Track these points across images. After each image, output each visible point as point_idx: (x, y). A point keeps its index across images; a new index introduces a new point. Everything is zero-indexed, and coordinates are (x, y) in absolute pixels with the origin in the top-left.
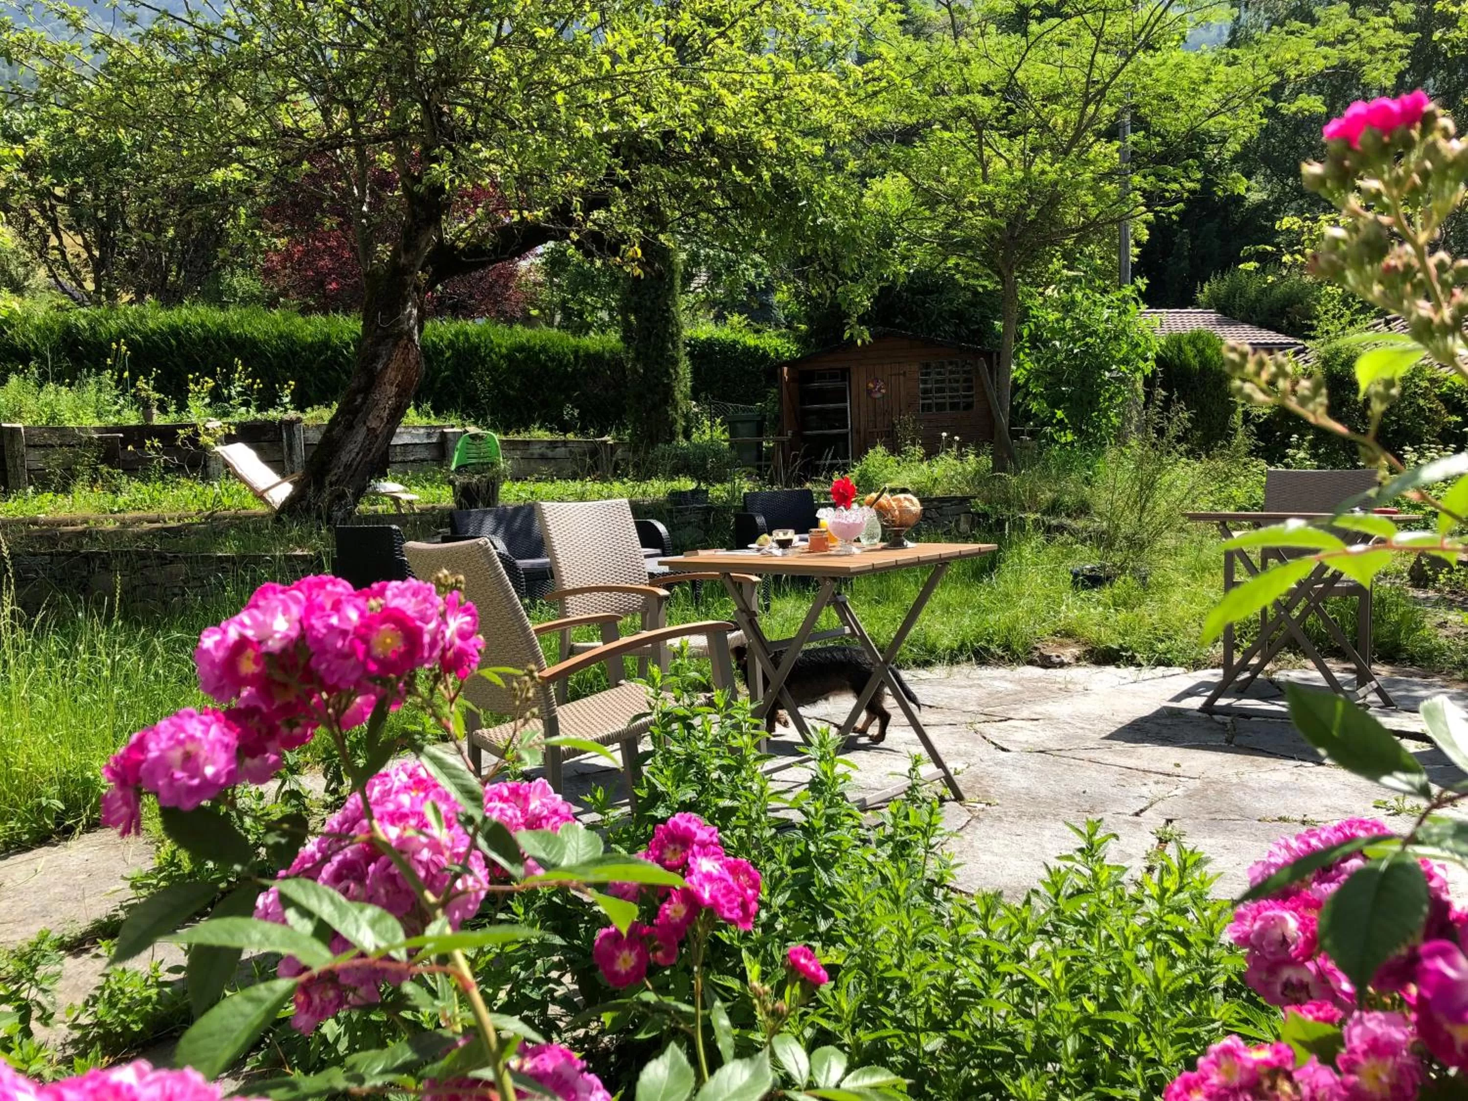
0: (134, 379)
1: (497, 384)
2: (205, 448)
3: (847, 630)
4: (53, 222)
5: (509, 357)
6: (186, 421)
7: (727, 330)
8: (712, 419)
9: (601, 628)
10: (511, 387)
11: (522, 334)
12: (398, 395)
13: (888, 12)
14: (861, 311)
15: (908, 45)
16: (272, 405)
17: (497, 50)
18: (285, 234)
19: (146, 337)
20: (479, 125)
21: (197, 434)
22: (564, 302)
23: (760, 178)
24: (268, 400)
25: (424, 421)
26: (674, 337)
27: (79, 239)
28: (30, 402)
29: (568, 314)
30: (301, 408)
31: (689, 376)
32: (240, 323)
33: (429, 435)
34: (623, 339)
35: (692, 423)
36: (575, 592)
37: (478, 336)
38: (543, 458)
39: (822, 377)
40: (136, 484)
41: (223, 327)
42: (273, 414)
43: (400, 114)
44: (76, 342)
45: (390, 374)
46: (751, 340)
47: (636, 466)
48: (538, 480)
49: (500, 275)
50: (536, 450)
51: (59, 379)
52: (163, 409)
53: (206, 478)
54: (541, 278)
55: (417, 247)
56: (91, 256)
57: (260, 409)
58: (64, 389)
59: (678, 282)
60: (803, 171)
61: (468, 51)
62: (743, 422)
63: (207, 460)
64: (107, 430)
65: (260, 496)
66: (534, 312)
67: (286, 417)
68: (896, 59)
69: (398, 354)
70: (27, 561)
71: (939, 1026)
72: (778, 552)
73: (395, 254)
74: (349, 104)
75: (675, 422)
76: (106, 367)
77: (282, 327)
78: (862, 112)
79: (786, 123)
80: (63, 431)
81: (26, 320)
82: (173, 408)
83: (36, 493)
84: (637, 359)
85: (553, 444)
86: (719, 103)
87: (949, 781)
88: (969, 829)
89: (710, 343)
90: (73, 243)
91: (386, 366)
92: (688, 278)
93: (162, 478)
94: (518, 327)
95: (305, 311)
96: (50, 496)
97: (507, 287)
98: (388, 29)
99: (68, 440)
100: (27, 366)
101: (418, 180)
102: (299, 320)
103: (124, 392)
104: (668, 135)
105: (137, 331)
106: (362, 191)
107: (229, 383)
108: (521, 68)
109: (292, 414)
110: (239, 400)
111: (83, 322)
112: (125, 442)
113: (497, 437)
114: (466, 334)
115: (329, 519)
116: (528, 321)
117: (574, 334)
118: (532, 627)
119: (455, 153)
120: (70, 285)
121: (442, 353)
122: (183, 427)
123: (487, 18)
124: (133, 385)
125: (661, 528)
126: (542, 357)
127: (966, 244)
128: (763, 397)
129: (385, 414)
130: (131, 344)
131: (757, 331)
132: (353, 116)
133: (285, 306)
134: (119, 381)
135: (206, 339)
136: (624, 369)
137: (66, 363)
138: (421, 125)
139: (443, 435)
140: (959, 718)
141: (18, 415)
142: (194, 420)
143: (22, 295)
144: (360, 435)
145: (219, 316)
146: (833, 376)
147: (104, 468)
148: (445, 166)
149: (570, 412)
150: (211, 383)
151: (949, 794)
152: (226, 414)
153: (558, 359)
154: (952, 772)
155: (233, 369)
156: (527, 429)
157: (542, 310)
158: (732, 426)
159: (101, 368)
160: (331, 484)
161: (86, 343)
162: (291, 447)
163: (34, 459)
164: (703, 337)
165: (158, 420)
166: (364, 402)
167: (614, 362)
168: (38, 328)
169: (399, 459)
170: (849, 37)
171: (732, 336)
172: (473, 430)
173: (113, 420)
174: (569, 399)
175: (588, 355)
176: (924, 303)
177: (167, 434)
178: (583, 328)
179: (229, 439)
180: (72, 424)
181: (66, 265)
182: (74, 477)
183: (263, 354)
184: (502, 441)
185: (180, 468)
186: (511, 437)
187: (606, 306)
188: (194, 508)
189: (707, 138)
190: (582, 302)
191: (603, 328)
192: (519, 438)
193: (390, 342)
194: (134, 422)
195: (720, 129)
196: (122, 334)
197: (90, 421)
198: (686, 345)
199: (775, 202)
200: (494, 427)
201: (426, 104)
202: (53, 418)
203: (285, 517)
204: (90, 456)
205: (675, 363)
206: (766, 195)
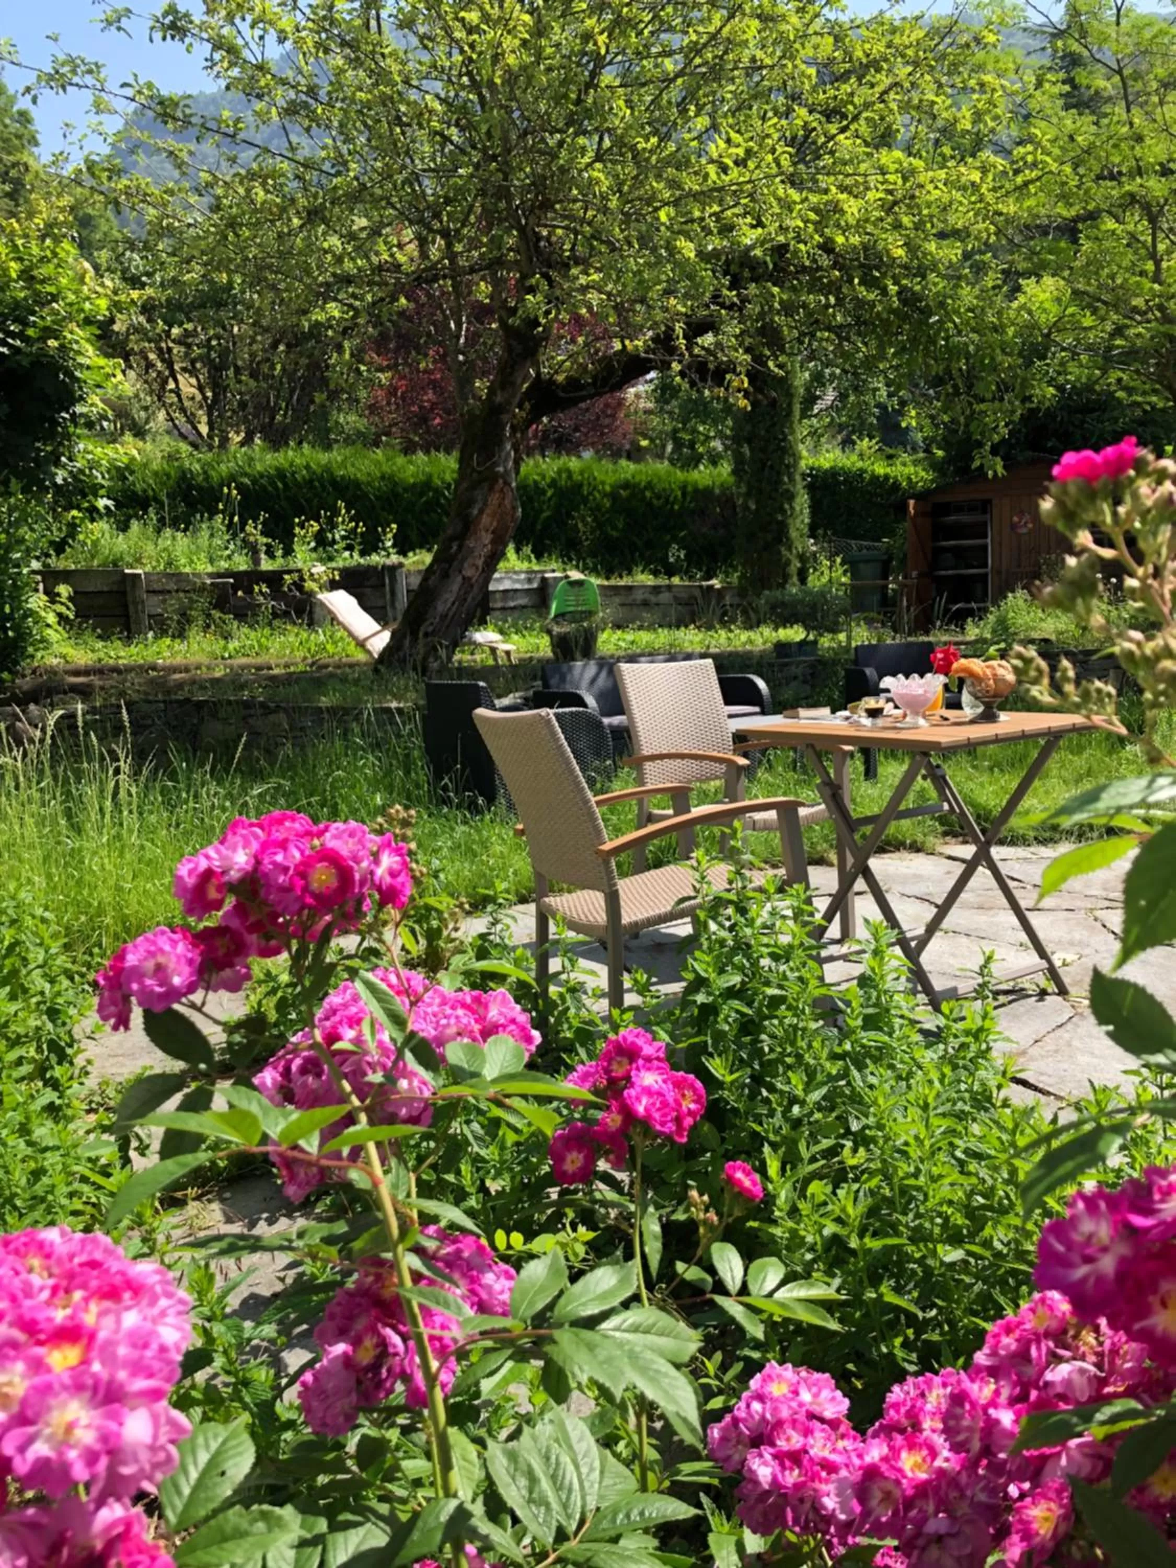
0: (243, 524)
1: (600, 525)
2: (311, 594)
3: (946, 806)
4: (170, 364)
5: (613, 496)
6: (292, 566)
7: (854, 458)
8: (831, 558)
9: (673, 798)
10: (614, 528)
11: (628, 468)
12: (493, 542)
13: (1047, 85)
14: (996, 438)
15: (1069, 120)
16: (375, 549)
17: (598, 165)
18: (389, 368)
19: (254, 481)
20: (579, 248)
21: (302, 579)
22: (675, 431)
23: (884, 291)
24: (370, 545)
25: (525, 566)
26: (790, 469)
27: (193, 381)
28: (150, 548)
29: (678, 444)
30: (403, 552)
31: (807, 511)
32: (343, 465)
33: (529, 581)
34: (734, 472)
35: (807, 562)
36: (653, 758)
37: (582, 473)
38: (645, 604)
39: (959, 509)
40: (246, 630)
41: (328, 469)
42: (375, 559)
43: (496, 243)
44: (190, 487)
45: (485, 520)
46: (880, 469)
47: (745, 612)
48: (640, 628)
49: (607, 405)
50: (639, 596)
51: (175, 525)
52: (271, 554)
53: (311, 624)
54: (650, 405)
55: (513, 384)
56: (205, 398)
57: (363, 554)
58: (179, 535)
59: (797, 408)
60: (936, 284)
61: (563, 170)
62: (867, 561)
63: (312, 605)
64: (219, 575)
65: (361, 644)
66: (644, 443)
67: (388, 562)
68: (1053, 141)
69: (494, 499)
70: (145, 707)
71: (955, 1239)
72: (867, 721)
73: (492, 391)
74: (445, 234)
75: (788, 563)
76: (218, 512)
77: (386, 468)
78: (1010, 207)
79: (918, 227)
80: (179, 577)
81: (145, 465)
82: (279, 553)
83: (155, 638)
84: (748, 495)
85: (656, 589)
86: (837, 209)
87: (1053, 973)
88: (1069, 1026)
89: (833, 473)
90: (188, 385)
91: (481, 512)
92: (811, 400)
93: (270, 624)
94: (623, 462)
95: (408, 449)
96: (168, 641)
97: (613, 416)
98: (484, 150)
99: (184, 586)
100: (146, 512)
101: (513, 311)
102: (401, 460)
103: (235, 536)
104: (781, 250)
105: (246, 475)
106: (459, 325)
107: (333, 526)
108: (622, 183)
109: (395, 559)
110: (343, 544)
111: (197, 467)
112: (235, 588)
113: (595, 581)
114: (569, 472)
115: (425, 671)
116: (635, 454)
117: (682, 468)
118: (593, 800)
119: (551, 282)
120: (186, 428)
121: (544, 492)
122: (289, 572)
123: (585, 133)
124: (243, 530)
125: (761, 684)
126: (648, 494)
127: (1131, 355)
128: (891, 534)
129: (480, 563)
130: (240, 488)
131: (890, 457)
132: (449, 245)
133: (387, 444)
134: (230, 526)
135: (311, 481)
136: (734, 507)
137: (182, 508)
138: (518, 252)
139: (544, 580)
140: (1078, 904)
141: (138, 561)
142: (300, 565)
143: (143, 439)
144: (455, 585)
145: (323, 457)
146: (972, 509)
147: (216, 614)
148: (539, 297)
149: (676, 554)
150: (316, 527)
151: (1052, 987)
152: (331, 559)
153: (665, 496)
154: (1057, 963)
155: (336, 513)
156: (630, 573)
157: (652, 440)
158: (852, 565)
159: (213, 512)
160: (426, 635)
161: (200, 489)
162: (393, 593)
163: (153, 605)
164: (827, 465)
165: (266, 565)
166: (460, 547)
167: (725, 499)
168: (156, 474)
169: (499, 605)
170: (996, 118)
171: (860, 464)
172: (575, 575)
173: (224, 565)
174: (675, 539)
175: (696, 491)
176: (1083, 422)
177: (274, 579)
178: (694, 461)
179: (333, 585)
180: (187, 570)
181: (183, 410)
182: (189, 622)
183: (365, 495)
184: (601, 587)
185: (286, 614)
186: (613, 582)
187: (721, 435)
188: (299, 655)
189: (827, 247)
190: (694, 431)
191: (714, 460)
192: (622, 583)
193: (486, 485)
194: (243, 567)
195: (840, 240)
196: (232, 478)
197: (204, 567)
198: (804, 476)
199: (905, 318)
200: (594, 571)
201: (522, 230)
202: (169, 564)
203: (382, 669)
204: (203, 602)
205: (791, 497)
206: (892, 311)
